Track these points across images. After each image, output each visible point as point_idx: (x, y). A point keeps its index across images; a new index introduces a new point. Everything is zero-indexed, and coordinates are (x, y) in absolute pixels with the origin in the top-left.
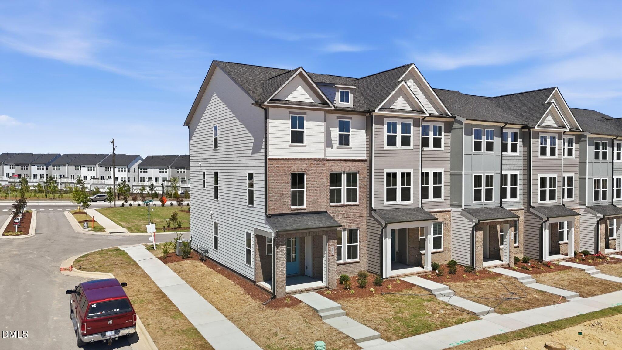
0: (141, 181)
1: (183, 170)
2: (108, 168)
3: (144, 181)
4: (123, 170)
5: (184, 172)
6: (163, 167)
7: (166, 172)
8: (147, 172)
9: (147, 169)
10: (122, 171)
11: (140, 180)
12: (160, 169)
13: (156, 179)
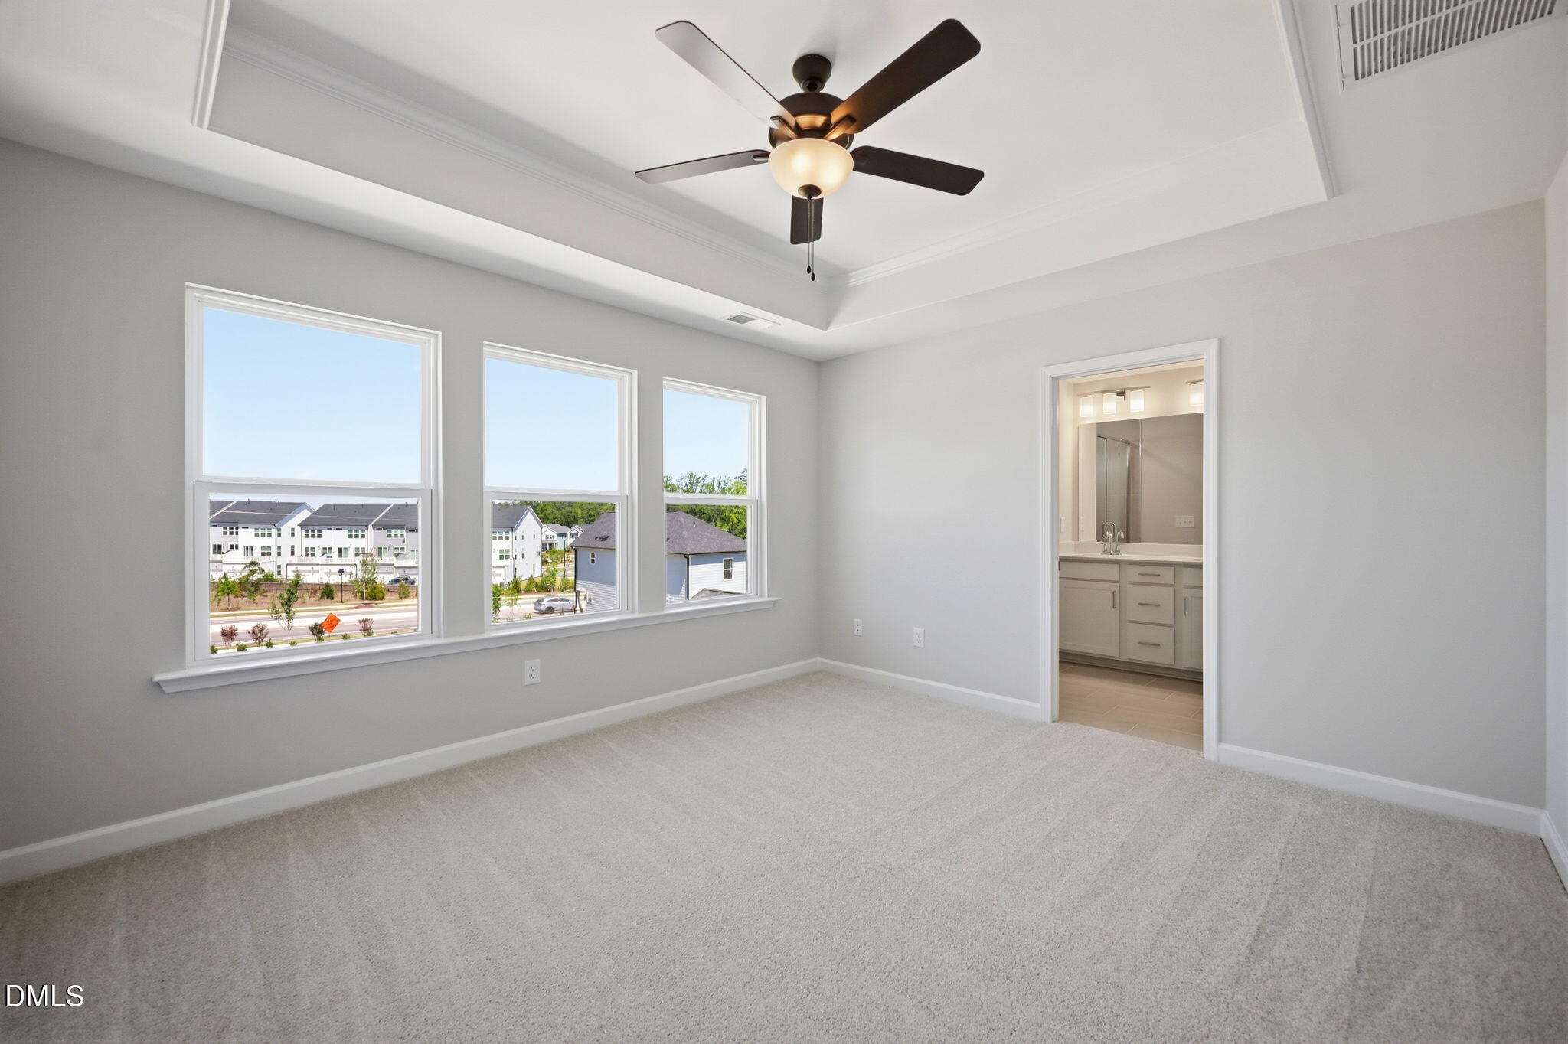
0: (307, 555)
1: (399, 532)
2: (231, 528)
3: (313, 555)
4: (266, 532)
5: (402, 536)
6: (356, 528)
7: (363, 536)
8: (320, 536)
9: (320, 531)
10: (263, 535)
11: (304, 552)
12: (350, 531)
13: (340, 550)
